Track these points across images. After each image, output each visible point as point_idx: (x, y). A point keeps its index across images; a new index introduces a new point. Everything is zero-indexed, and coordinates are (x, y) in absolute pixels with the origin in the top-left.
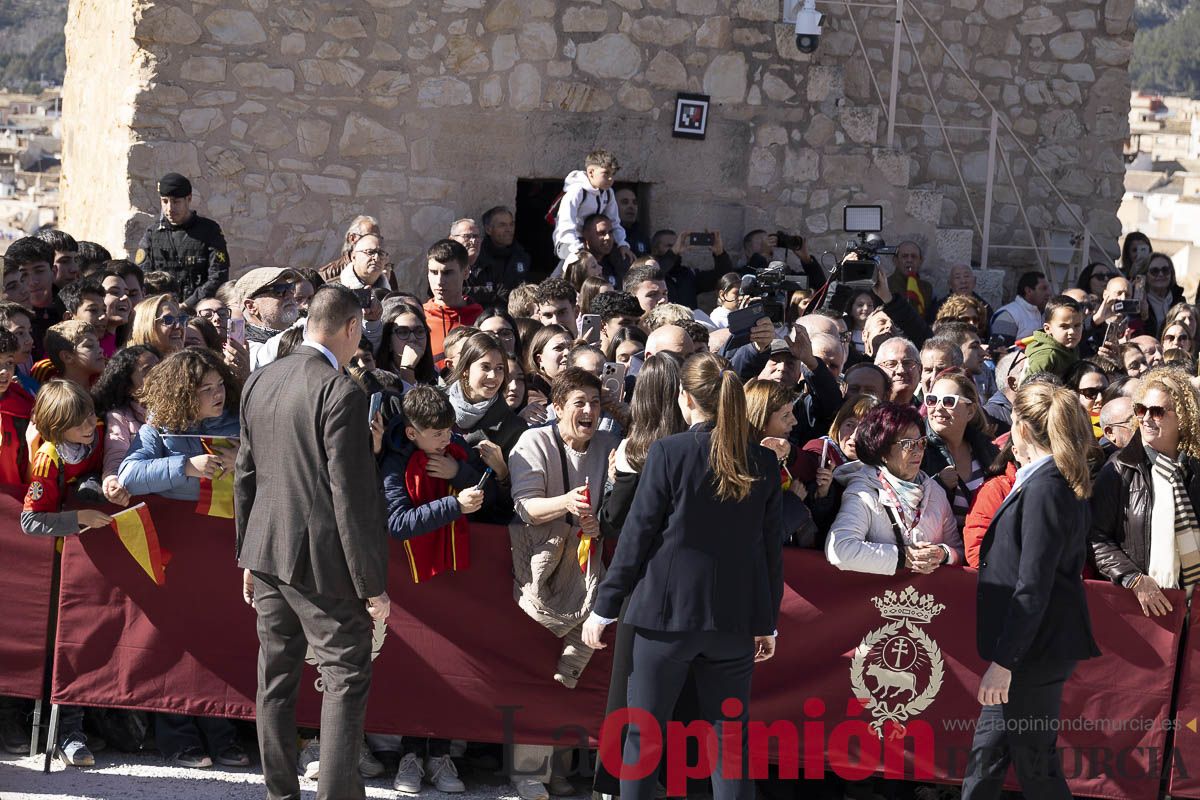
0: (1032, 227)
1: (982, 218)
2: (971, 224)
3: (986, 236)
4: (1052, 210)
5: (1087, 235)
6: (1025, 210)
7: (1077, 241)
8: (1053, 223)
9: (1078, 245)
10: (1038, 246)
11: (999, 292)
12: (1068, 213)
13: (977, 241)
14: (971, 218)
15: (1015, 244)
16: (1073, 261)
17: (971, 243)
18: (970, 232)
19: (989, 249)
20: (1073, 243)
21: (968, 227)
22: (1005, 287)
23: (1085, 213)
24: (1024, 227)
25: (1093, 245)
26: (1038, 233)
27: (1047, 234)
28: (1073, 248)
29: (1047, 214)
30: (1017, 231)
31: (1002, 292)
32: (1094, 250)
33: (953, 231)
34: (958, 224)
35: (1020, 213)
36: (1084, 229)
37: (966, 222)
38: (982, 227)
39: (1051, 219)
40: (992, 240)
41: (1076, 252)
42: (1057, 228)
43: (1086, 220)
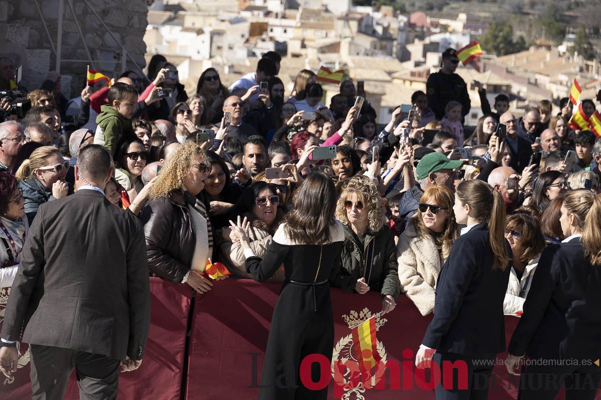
0: (88, 47)
1: (56, 42)
2: (48, 46)
3: (58, 53)
4: (101, 37)
5: (124, 52)
6: (84, 37)
7: (118, 56)
8: (102, 45)
9: (119, 59)
10: (93, 60)
11: (68, 90)
12: (112, 39)
13: (53, 57)
14: (49, 42)
15: (78, 58)
16: (116, 70)
17: (49, 58)
18: (48, 51)
19: (61, 62)
20: (115, 58)
21: (47, 48)
22: (71, 87)
23: (122, 38)
24: (83, 48)
25: (129, 59)
26: (92, 52)
27: (98, 52)
28: (115, 61)
29: (98, 39)
30: (79, 51)
31: (70, 90)
32: (129, 62)
33: (37, 51)
34: (40, 46)
35: (80, 39)
36: (121, 49)
37: (45, 45)
38: (56, 47)
39: (101, 42)
40: (63, 57)
41: (118, 64)
42: (105, 48)
43: (124, 43)
